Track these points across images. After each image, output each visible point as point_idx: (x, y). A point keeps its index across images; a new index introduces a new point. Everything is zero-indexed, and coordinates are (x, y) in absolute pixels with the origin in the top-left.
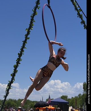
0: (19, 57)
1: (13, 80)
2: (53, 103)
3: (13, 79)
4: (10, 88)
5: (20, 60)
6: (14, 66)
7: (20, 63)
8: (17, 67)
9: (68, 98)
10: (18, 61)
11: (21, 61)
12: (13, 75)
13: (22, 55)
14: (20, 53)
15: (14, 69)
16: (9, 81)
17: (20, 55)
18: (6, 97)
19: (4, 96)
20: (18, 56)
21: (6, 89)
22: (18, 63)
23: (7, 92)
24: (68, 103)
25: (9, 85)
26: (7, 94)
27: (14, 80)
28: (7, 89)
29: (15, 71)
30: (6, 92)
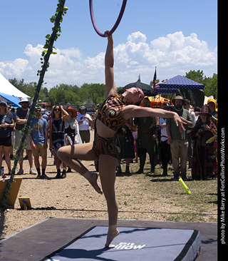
1: (58, 33)
2: (164, 89)
3: (56, 29)
4: (50, 52)
9: (203, 76)
12: (57, 20)
15: (58, 5)
18: (42, 73)
19: (38, 71)
21: (43, 55)
23: (43, 61)
24: (202, 87)
25: (49, 46)
26: (45, 66)
27: (60, 30)
29: (62, 9)
30: (42, 63)
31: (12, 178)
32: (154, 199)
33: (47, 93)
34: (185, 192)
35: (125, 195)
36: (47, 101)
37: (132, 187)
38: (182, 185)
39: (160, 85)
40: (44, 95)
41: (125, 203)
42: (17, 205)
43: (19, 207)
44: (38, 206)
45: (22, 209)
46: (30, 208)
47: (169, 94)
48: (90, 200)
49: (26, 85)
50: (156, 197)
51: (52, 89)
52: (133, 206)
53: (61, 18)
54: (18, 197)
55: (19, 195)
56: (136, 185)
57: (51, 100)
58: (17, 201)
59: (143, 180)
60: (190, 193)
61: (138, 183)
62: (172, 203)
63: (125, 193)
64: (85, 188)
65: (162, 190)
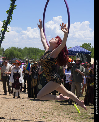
1: (10, 20)
3: (9, 17)
4: (5, 30)
9: (91, 47)
12: (10, 12)
15: (11, 4)
16: (4, 21)
21: (1, 32)
24: (90, 53)
25: (5, 27)
26: (2, 38)
27: (11, 18)
29: (13, 6)
30: (1, 36)
32: (59, 115)
33: (4, 51)
34: (77, 111)
35: (44, 112)
36: (4, 56)
37: (48, 108)
38: (76, 108)
40: (2, 52)
41: (44, 117)
47: (72, 56)
48: (24, 114)
50: (61, 114)
51: (7, 50)
52: (48, 119)
53: (12, 12)
56: (50, 107)
57: (6, 56)
59: (55, 104)
60: (80, 112)
61: (51, 105)
62: (69, 118)
63: (44, 111)
64: (22, 107)
65: (65, 110)
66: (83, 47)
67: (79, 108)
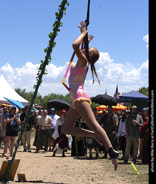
0: (57, 20)
1: (49, 60)
2: (123, 99)
3: (48, 57)
4: (43, 73)
5: (59, 25)
6: (49, 35)
7: (59, 31)
8: (55, 37)
10: (57, 26)
11: (61, 26)
12: (49, 51)
13: (62, 15)
14: (58, 13)
15: (50, 41)
16: (42, 61)
17: (59, 16)
18: (37, 87)
19: (34, 86)
20: (56, 18)
21: (37, 75)
22: (56, 29)
23: (38, 79)
25: (43, 68)
26: (39, 82)
27: (50, 58)
28: (39, 73)
29: (52, 44)
30: (37, 80)
31: (13, 159)
32: (113, 177)
33: (41, 99)
34: (135, 173)
35: (93, 174)
36: (41, 105)
37: (98, 168)
38: (133, 168)
39: (120, 96)
40: (39, 100)
41: (92, 180)
42: (16, 178)
43: (18, 180)
44: (31, 180)
45: (20, 181)
46: (25, 181)
47: (127, 103)
48: (68, 176)
49: (26, 93)
50: (114, 176)
51: (45, 97)
52: (98, 182)
53: (51, 50)
54: (17, 173)
55: (18, 171)
56: (101, 167)
57: (44, 105)
58: (16, 175)
59: (106, 164)
60: (138, 173)
61: (102, 165)
62: (125, 180)
63: (93, 172)
64: (64, 168)
65: (119, 171)
66: (141, 93)
67: (137, 168)
